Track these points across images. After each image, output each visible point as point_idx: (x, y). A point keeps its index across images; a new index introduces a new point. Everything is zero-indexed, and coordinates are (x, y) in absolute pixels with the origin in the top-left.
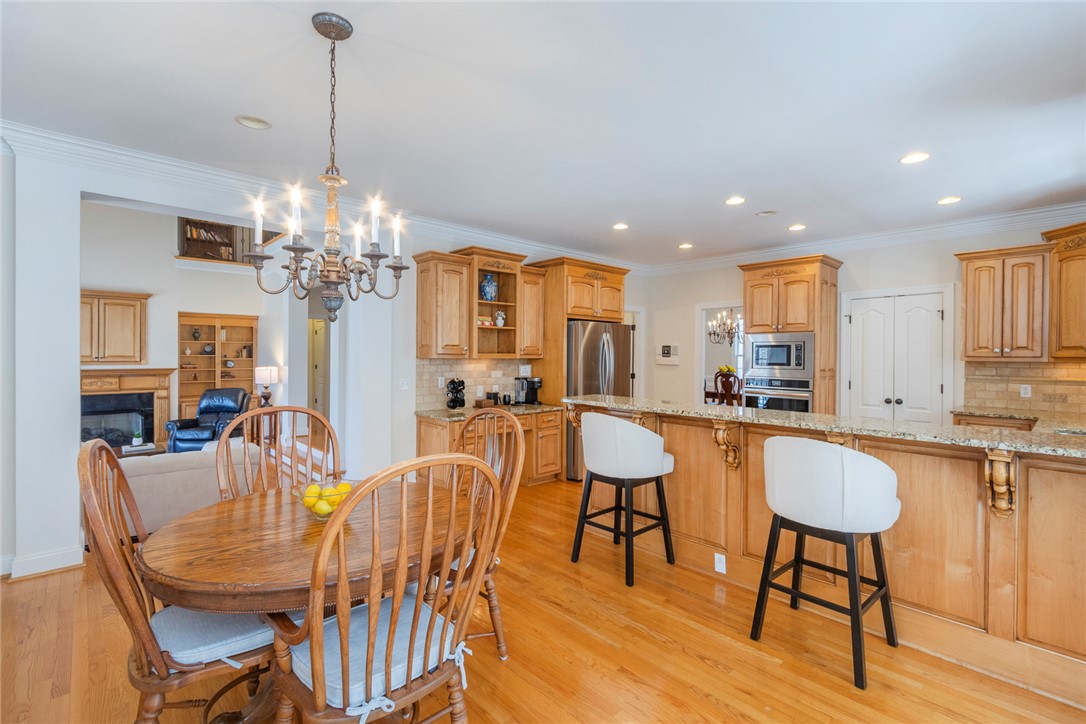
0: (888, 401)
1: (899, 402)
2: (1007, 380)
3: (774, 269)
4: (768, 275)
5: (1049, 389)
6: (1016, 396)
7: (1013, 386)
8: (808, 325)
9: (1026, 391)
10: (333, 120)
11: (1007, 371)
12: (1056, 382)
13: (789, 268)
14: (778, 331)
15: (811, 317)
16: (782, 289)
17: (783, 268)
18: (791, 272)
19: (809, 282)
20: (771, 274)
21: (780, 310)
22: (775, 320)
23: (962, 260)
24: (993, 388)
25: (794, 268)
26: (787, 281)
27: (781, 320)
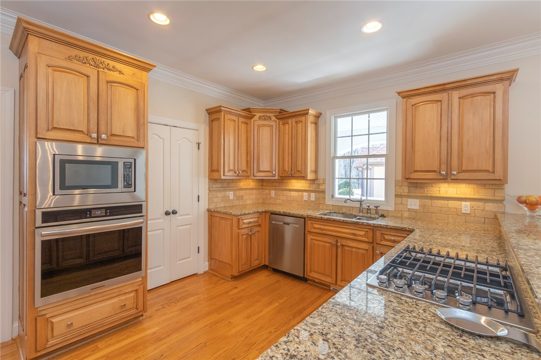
0: (167, 213)
1: (174, 212)
3: (91, 55)
4: (78, 58)
5: (238, 193)
6: (226, 199)
8: (137, 139)
9: (231, 195)
13: (112, 63)
14: (98, 142)
15: (141, 131)
16: (103, 86)
17: (103, 60)
18: (114, 69)
19: (138, 90)
20: (85, 61)
21: (101, 115)
22: (93, 127)
23: (220, 111)
24: (220, 195)
25: (119, 66)
26: (111, 79)
27: (103, 128)
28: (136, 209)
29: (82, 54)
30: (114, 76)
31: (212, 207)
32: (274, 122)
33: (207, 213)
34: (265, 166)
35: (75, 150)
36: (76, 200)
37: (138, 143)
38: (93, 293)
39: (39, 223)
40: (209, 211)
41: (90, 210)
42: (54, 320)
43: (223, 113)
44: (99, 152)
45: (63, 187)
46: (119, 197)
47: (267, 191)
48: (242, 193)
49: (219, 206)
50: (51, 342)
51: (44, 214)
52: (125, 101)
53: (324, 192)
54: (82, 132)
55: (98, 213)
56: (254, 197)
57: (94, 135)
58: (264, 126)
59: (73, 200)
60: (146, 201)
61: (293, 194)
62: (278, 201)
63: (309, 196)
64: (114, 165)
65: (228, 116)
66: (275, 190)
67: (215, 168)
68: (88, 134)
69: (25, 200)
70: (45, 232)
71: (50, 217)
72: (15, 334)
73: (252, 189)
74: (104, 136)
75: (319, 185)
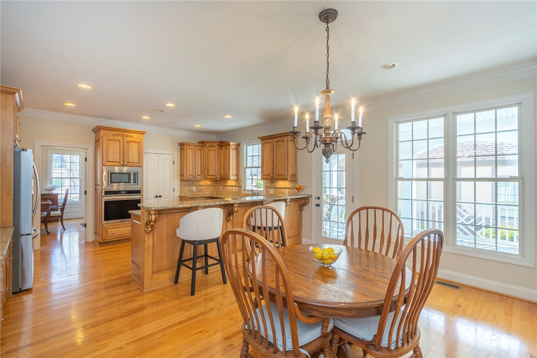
0: (157, 197)
1: (160, 196)
2: (190, 186)
3: (121, 133)
4: (116, 135)
5: (199, 188)
6: (192, 191)
7: (192, 187)
8: (139, 163)
9: (194, 189)
10: (328, 58)
11: (190, 183)
12: (201, 186)
13: (128, 134)
14: (123, 165)
15: (141, 160)
16: (125, 144)
17: (125, 133)
18: (130, 136)
19: (140, 144)
20: (119, 135)
21: (125, 155)
22: (122, 160)
23: (184, 145)
24: (187, 188)
25: (131, 134)
26: (128, 140)
27: (125, 160)
28: (138, 192)
29: (118, 133)
30: (130, 139)
31: (182, 195)
32: (216, 148)
33: (179, 198)
34: (212, 172)
35: (115, 169)
36: (115, 187)
37: (139, 164)
38: (121, 223)
39: (103, 195)
40: (180, 196)
41: (120, 191)
42: (108, 230)
43: (185, 146)
44: (125, 169)
45: (111, 182)
46: (132, 187)
47: (218, 187)
48: (201, 188)
49: (186, 194)
50: (107, 238)
51: (105, 191)
52: (134, 148)
53: (241, 187)
54: (117, 162)
55: (123, 192)
56: (210, 190)
57: (122, 163)
58: (211, 150)
59: (114, 187)
60: (143, 189)
61: (230, 188)
62: (223, 193)
63: (236, 189)
64: (129, 174)
65: (188, 147)
66: (222, 186)
67: (182, 174)
68: (120, 163)
69: (98, 187)
70: (106, 198)
71: (107, 193)
72: (93, 240)
73: (209, 186)
74: (125, 163)
75: (239, 183)
